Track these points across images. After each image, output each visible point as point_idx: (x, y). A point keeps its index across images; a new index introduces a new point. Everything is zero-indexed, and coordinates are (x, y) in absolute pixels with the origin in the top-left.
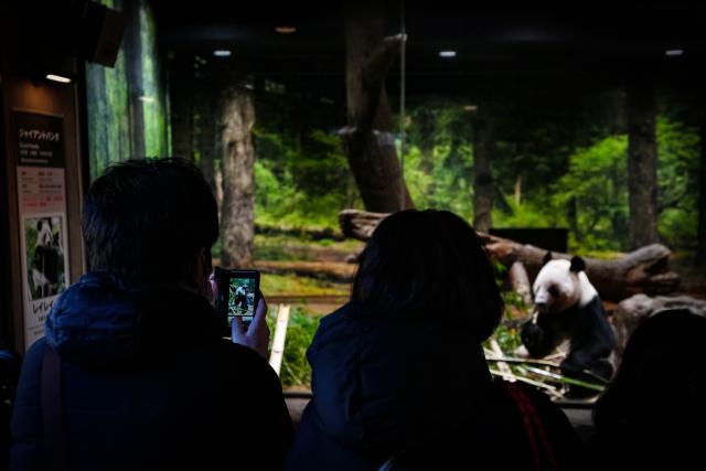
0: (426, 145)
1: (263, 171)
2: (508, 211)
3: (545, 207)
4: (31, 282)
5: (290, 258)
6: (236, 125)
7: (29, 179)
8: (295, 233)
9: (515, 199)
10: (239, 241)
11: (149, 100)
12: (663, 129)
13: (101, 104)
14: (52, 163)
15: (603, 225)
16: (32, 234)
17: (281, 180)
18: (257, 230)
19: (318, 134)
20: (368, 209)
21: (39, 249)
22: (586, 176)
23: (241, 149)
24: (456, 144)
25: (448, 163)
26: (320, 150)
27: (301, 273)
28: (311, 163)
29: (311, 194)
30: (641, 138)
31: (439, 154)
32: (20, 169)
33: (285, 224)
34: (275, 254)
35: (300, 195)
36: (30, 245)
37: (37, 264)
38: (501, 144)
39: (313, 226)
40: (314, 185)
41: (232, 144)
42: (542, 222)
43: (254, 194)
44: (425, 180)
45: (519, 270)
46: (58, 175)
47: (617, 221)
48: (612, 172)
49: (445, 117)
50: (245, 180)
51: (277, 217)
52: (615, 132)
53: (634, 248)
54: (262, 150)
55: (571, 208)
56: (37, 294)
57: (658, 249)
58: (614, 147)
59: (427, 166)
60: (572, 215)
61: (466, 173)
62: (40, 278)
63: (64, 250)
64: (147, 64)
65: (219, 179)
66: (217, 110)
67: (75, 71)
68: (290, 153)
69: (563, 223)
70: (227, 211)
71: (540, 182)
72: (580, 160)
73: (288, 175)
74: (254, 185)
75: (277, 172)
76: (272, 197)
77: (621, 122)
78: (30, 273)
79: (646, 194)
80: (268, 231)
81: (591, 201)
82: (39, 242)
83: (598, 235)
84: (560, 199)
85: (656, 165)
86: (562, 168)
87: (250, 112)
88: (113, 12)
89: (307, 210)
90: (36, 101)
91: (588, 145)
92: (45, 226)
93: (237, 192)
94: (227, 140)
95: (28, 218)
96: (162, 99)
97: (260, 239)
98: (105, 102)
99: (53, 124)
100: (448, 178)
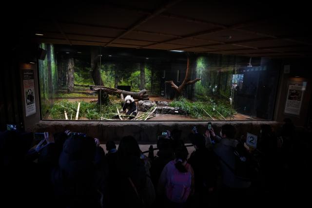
0: (106, 71)
1: (76, 74)
2: (121, 83)
3: (127, 82)
4: (27, 102)
5: (81, 90)
6: (70, 66)
7: (26, 82)
8: (82, 86)
9: (122, 81)
10: (71, 87)
11: (53, 62)
12: (146, 70)
13: (42, 65)
14: (31, 79)
15: (136, 85)
16: (27, 93)
17: (79, 76)
18: (75, 85)
19: (87, 68)
20: (95, 85)
21: (29, 96)
22: (134, 77)
23: (71, 70)
24: (112, 71)
25: (110, 74)
26: (87, 71)
27: (83, 93)
28: (85, 73)
29: (85, 79)
30: (142, 71)
31: (109, 73)
32: (24, 80)
33: (80, 84)
34: (78, 90)
35: (83, 79)
36: (26, 95)
37: (28, 98)
38: (119, 71)
39: (85, 85)
40: (85, 77)
41: (70, 69)
42: (126, 85)
43: (74, 79)
44: (106, 77)
45: (122, 95)
46: (33, 81)
47: (139, 85)
48: (138, 77)
49: (110, 66)
50: (72, 76)
51: (79, 83)
52: (138, 70)
53: (141, 90)
54: (75, 71)
55: (131, 82)
56: (28, 104)
57: (145, 90)
58: (138, 73)
59: (107, 75)
60: (131, 84)
61: (113, 76)
62: (29, 101)
63: (34, 95)
64: (52, 55)
65: (67, 75)
66: (67, 63)
67: (36, 61)
68: (81, 71)
69: (130, 85)
70: (69, 81)
71: (126, 78)
72: (133, 74)
73: (81, 75)
74: (74, 77)
75: (78, 75)
76: (78, 79)
77: (139, 68)
78: (27, 100)
79: (143, 81)
80: (77, 85)
81: (134, 81)
82: (28, 94)
83: (136, 87)
84: (129, 81)
85: (145, 76)
86: (130, 76)
87: (73, 63)
88: (45, 50)
89: (84, 82)
90: (27, 67)
91: (134, 72)
92: (30, 91)
93: (71, 78)
94: (69, 68)
95: (26, 90)
96: (55, 61)
97: (75, 87)
98: (43, 64)
99: (31, 71)
100: (110, 77)
